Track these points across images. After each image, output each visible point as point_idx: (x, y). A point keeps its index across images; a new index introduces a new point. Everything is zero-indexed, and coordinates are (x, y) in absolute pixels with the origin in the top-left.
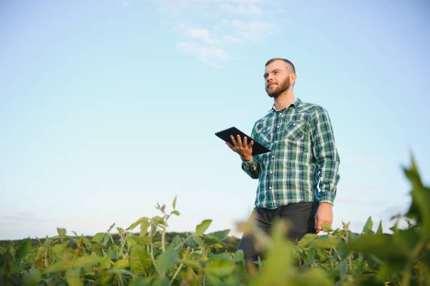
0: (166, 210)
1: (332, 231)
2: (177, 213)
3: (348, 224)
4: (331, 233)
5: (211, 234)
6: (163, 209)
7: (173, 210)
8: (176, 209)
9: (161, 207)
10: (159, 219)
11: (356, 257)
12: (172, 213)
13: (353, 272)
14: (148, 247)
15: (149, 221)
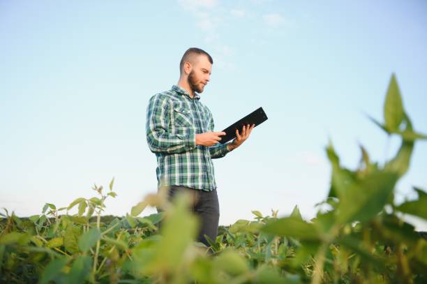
0: (103, 191)
1: (261, 218)
2: (113, 195)
3: (277, 212)
4: (261, 219)
5: (145, 217)
6: (100, 190)
7: (109, 192)
8: (113, 191)
9: (98, 188)
10: (96, 200)
11: (281, 242)
12: (108, 194)
13: (278, 256)
14: (84, 227)
15: (87, 202)
